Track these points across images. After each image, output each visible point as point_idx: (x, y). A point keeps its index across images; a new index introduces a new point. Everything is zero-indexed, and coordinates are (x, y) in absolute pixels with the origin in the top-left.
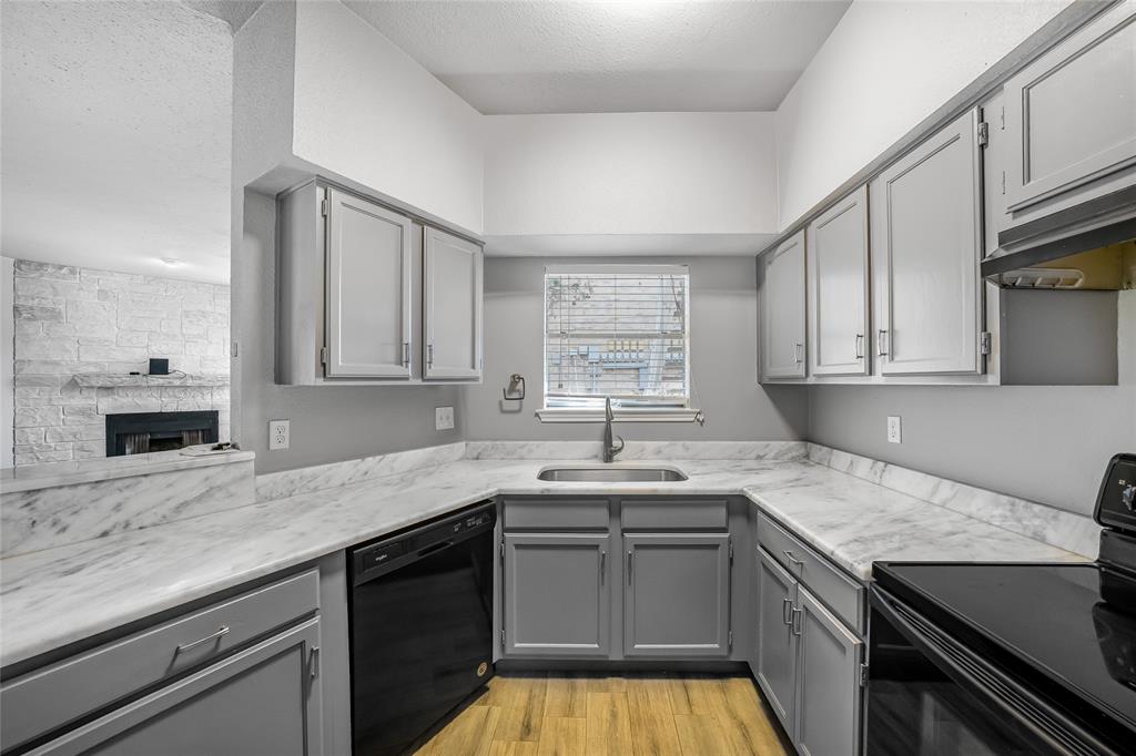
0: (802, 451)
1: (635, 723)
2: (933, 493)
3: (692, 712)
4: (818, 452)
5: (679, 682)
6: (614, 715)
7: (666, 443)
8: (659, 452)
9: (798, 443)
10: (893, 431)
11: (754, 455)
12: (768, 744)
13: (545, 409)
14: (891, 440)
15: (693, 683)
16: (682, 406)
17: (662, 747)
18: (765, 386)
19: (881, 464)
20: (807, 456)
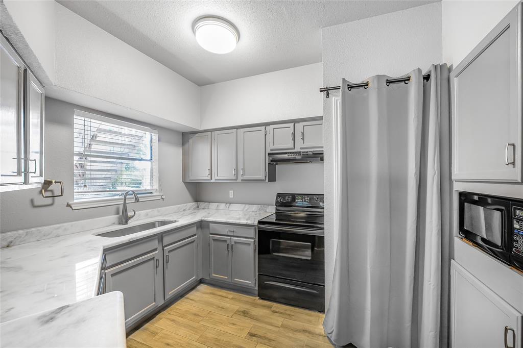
0: (196, 206)
1: (182, 316)
2: (244, 208)
3: (195, 301)
4: (202, 205)
5: (183, 298)
6: (173, 320)
7: (151, 210)
8: (147, 215)
9: (194, 203)
10: (231, 194)
11: (182, 210)
12: (220, 291)
13: (76, 201)
14: (231, 197)
15: (187, 296)
16: (151, 193)
17: (197, 313)
18: (185, 183)
19: (228, 204)
20: (198, 207)
